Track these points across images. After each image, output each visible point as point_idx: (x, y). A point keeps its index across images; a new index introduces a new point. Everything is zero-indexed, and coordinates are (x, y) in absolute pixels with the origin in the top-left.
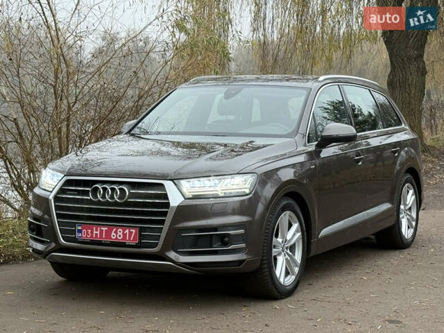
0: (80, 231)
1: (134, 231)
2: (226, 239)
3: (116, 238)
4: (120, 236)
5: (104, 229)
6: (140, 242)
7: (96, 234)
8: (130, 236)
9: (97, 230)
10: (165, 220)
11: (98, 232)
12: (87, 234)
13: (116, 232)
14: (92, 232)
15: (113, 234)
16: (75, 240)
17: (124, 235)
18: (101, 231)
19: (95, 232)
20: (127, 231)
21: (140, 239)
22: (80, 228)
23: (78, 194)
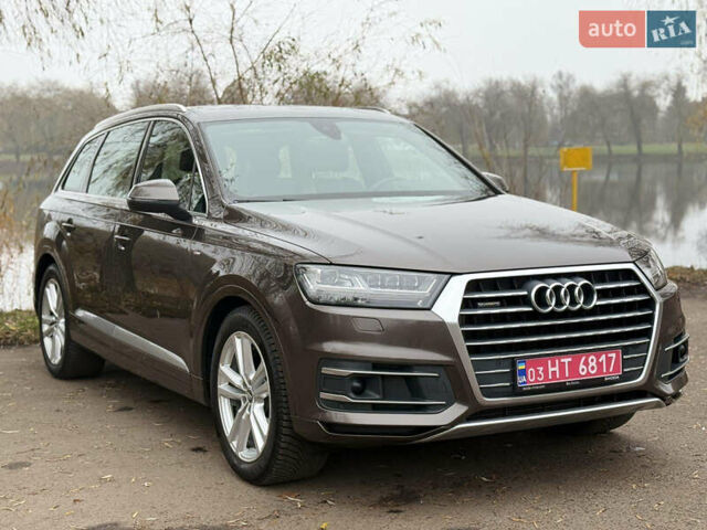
1: (614, 355)
3: (588, 373)
4: (593, 368)
5: (566, 360)
6: (623, 373)
7: (554, 373)
8: (608, 368)
9: (553, 366)
10: (651, 329)
11: (557, 369)
12: (538, 375)
13: (586, 363)
14: (546, 371)
15: (582, 366)
16: (515, 391)
17: (600, 365)
18: (562, 365)
19: (551, 370)
20: (603, 358)
21: (623, 368)
22: (521, 367)
23: (502, 306)
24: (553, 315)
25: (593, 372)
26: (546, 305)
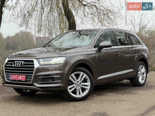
0: (10, 77)
1: (24, 76)
2: (54, 79)
4: (20, 78)
6: (26, 80)
8: (23, 79)
9: (14, 76)
10: (33, 72)
12: (12, 77)
15: (19, 77)
18: (16, 76)
21: (26, 79)
22: (10, 76)
23: (11, 65)
25: (20, 79)
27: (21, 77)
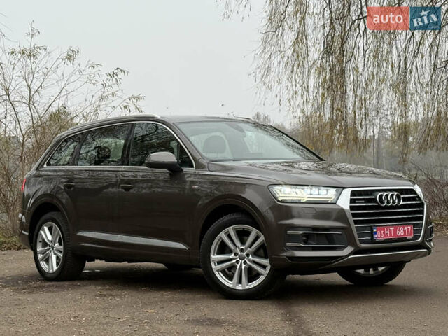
0: (375, 233)
1: (410, 227)
3: (401, 235)
4: (402, 233)
5: (392, 228)
7: (387, 234)
8: (408, 233)
11: (388, 232)
12: (381, 234)
13: (399, 230)
14: (384, 233)
15: (398, 232)
16: (373, 241)
17: (404, 231)
18: (390, 230)
19: (386, 232)
20: (406, 228)
22: (375, 230)
23: (365, 203)
24: (386, 207)
26: (383, 203)
27: (402, 231)
